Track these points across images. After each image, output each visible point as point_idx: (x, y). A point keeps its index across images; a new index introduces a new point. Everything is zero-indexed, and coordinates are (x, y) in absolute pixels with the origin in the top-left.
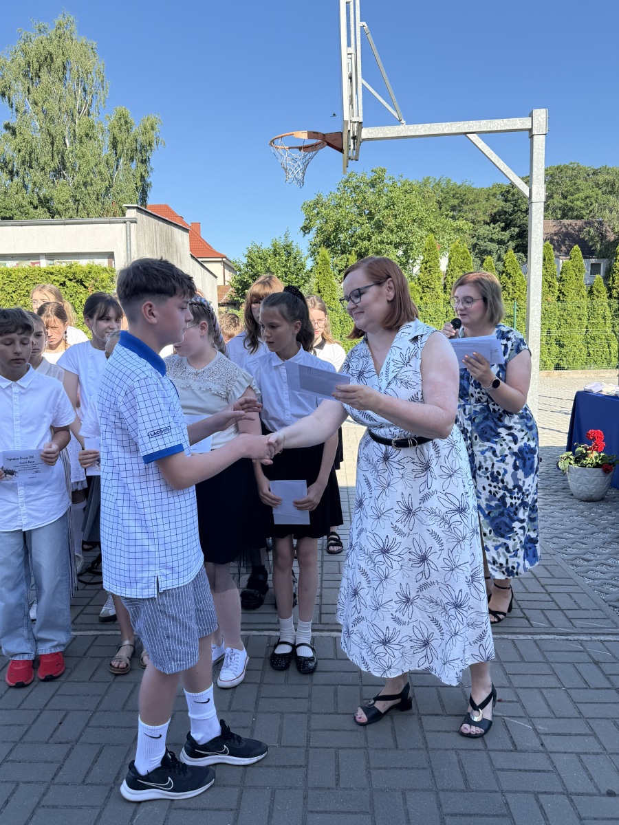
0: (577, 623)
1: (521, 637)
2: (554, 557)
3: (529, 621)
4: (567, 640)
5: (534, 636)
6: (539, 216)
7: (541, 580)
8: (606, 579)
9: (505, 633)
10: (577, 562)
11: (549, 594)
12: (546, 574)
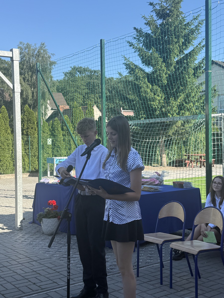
0: (75, 279)
1: (57, 289)
2: (52, 259)
3: (57, 283)
4: (75, 286)
5: (62, 288)
6: (18, 99)
7: (53, 268)
8: (77, 262)
9: (50, 290)
10: (61, 259)
11: (59, 272)
12: (53, 266)
